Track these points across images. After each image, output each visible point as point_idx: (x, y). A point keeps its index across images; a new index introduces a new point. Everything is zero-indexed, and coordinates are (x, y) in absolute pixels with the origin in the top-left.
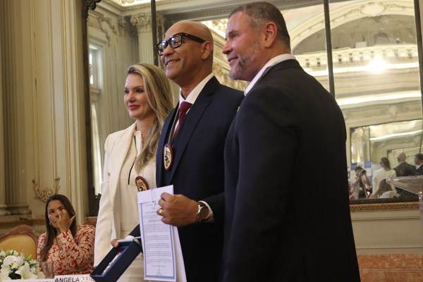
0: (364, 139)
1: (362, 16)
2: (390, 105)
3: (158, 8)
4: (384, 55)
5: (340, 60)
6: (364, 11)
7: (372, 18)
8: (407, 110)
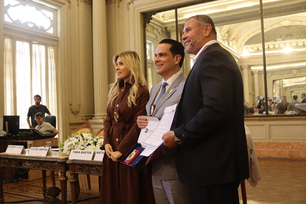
0: (279, 86)
1: (280, 26)
2: (293, 69)
3: (179, 23)
4: (291, 45)
5: (269, 47)
6: (281, 23)
7: (285, 26)
8: (302, 71)
